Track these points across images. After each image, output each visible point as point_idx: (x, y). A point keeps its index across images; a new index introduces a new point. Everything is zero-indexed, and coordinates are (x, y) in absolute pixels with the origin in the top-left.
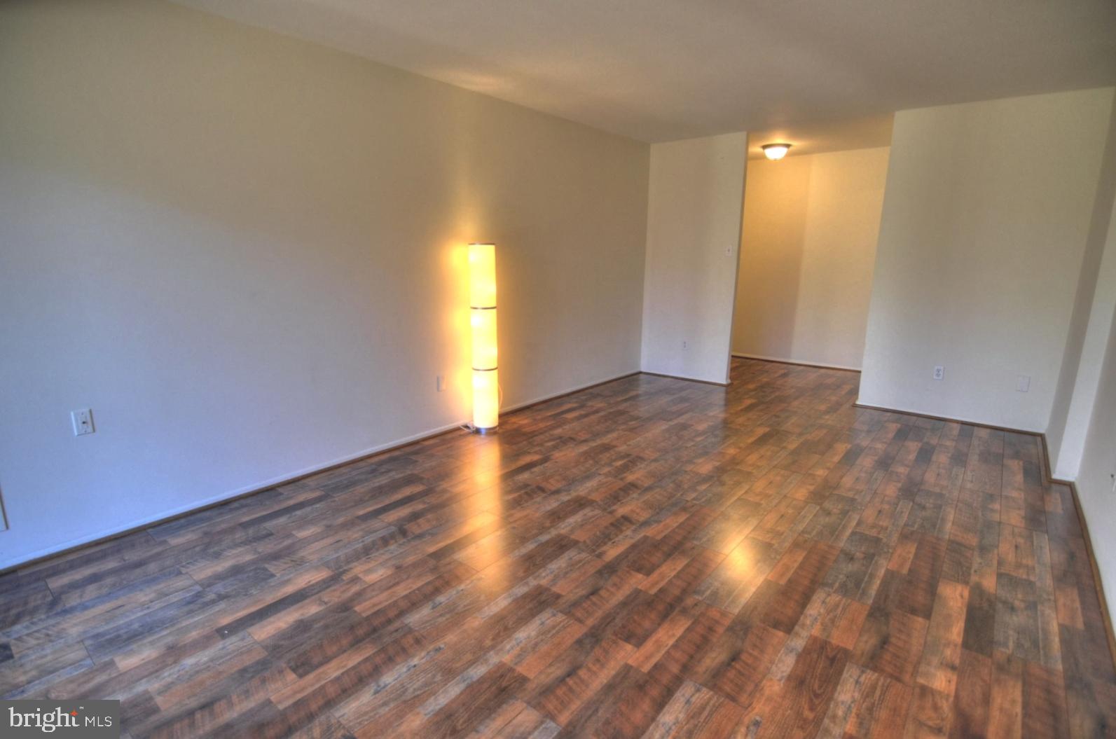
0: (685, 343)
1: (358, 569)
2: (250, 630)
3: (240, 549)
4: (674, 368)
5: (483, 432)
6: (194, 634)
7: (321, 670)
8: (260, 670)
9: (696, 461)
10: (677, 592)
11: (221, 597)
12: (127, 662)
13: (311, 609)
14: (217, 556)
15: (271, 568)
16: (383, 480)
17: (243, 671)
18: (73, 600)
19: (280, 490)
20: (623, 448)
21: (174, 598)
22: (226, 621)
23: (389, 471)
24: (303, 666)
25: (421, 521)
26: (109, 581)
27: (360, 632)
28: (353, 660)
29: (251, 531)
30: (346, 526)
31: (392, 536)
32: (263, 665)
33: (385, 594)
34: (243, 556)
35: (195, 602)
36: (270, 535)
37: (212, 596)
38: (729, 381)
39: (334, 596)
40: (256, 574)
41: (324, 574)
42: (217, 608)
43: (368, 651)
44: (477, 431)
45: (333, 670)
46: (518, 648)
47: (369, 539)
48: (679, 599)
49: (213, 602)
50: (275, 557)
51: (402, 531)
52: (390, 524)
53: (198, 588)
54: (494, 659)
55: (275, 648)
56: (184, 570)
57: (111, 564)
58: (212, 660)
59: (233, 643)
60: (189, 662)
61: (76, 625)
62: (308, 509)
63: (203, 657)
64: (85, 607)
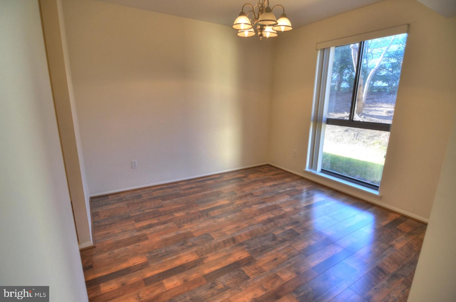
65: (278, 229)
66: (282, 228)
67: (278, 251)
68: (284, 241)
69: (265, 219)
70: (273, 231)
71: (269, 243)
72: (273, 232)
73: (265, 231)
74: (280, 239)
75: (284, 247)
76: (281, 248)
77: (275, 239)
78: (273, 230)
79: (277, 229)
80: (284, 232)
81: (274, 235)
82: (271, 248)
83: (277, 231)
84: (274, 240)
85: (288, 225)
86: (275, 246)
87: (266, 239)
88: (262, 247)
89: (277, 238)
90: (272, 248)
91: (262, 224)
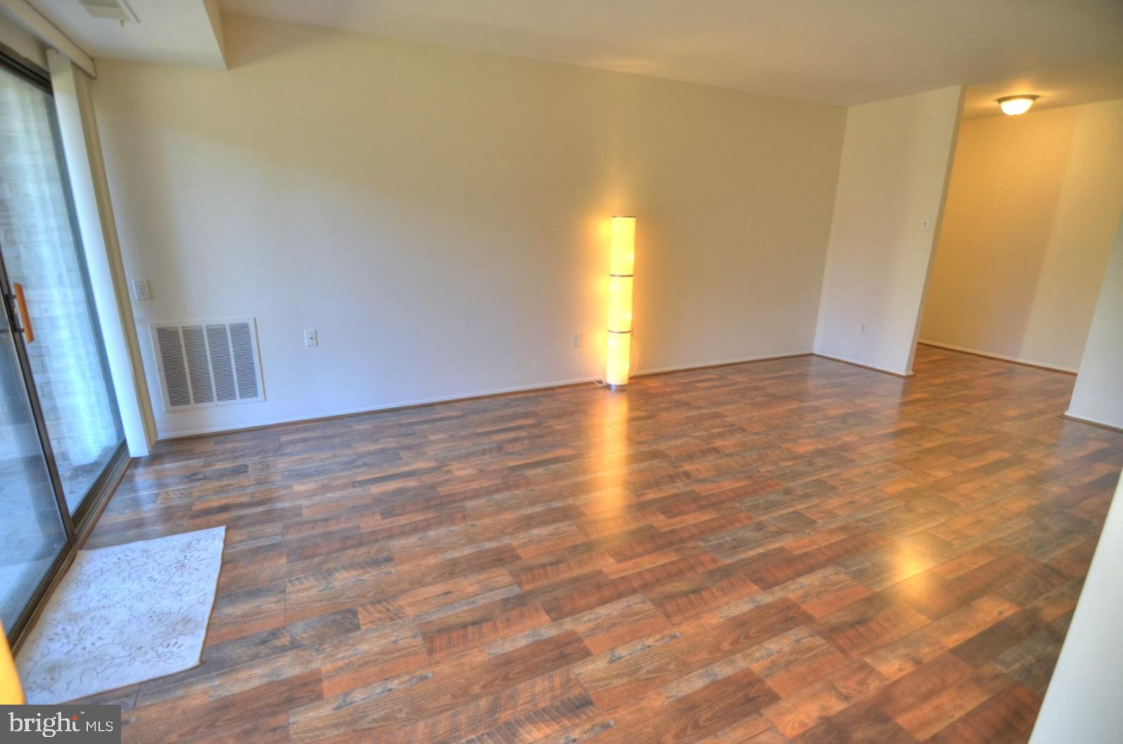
0: (864, 326)
1: (455, 465)
2: (371, 487)
3: (391, 439)
4: (847, 351)
5: (613, 388)
6: (339, 482)
7: (396, 518)
8: (362, 509)
9: (799, 441)
10: (685, 535)
11: (365, 465)
12: (298, 488)
13: (412, 483)
14: (376, 441)
15: (402, 454)
16: (508, 411)
17: (355, 507)
18: (289, 450)
19: (436, 407)
20: (731, 419)
21: (339, 460)
22: (360, 478)
23: (517, 406)
24: (387, 514)
25: (517, 444)
26: (311, 443)
27: (433, 503)
28: (418, 517)
29: (403, 430)
30: (463, 438)
31: (491, 450)
32: (367, 506)
33: (463, 485)
34: (391, 443)
35: (350, 464)
36: (414, 434)
37: (360, 463)
38: (911, 373)
39: (428, 479)
40: (390, 456)
41: (432, 464)
42: (359, 470)
43: (430, 515)
44: (608, 387)
45: (403, 520)
46: (528, 539)
47: (473, 449)
48: (683, 540)
49: (360, 466)
50: (409, 448)
51: (500, 448)
52: (495, 442)
53: (355, 457)
54: (507, 540)
55: (378, 500)
56: (353, 445)
57: (317, 434)
58: (341, 497)
59: (358, 491)
60: (329, 495)
61: (283, 463)
62: (447, 422)
63: (337, 494)
64: (292, 454)
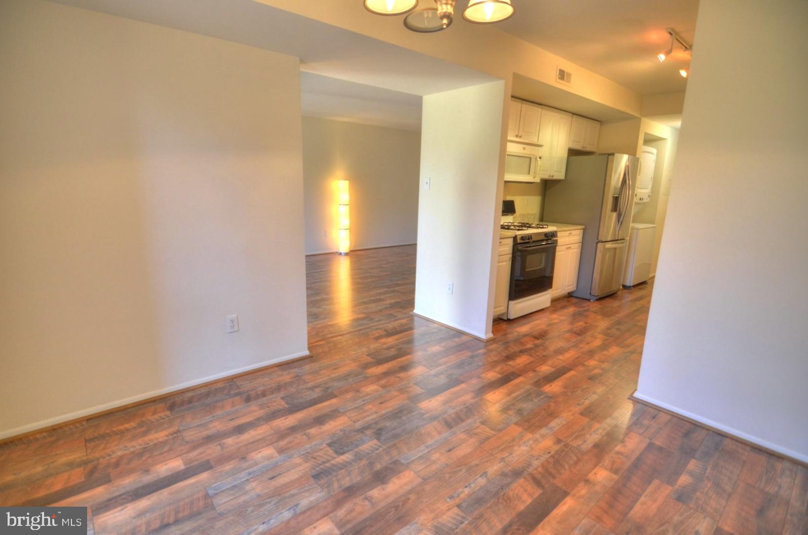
65: (368, 454)
66: (358, 457)
67: (376, 413)
68: (362, 430)
69: (394, 480)
70: (379, 446)
71: (388, 424)
72: (379, 444)
73: (395, 445)
74: (368, 432)
75: (365, 420)
76: (370, 418)
77: (378, 432)
78: (377, 449)
79: (370, 452)
80: (357, 446)
81: (378, 439)
82: (386, 416)
83: (372, 447)
84: (380, 429)
85: (345, 465)
86: (379, 419)
87: (393, 430)
88: (401, 417)
89: (374, 432)
90: (385, 418)
91: (402, 464)
